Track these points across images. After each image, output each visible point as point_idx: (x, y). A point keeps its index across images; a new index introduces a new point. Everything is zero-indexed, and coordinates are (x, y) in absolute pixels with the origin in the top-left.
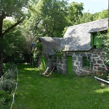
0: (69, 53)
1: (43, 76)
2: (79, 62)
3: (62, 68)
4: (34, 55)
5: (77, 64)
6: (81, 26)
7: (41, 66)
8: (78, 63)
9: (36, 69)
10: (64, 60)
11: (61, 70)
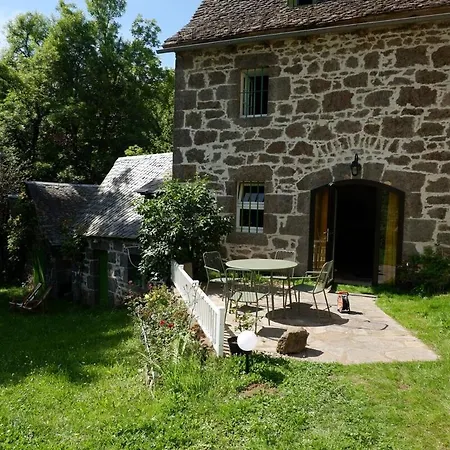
0: (100, 242)
1: (17, 310)
2: (122, 269)
3: (85, 286)
4: (10, 241)
5: (117, 273)
6: (148, 161)
7: (31, 279)
8: (119, 271)
9: (14, 289)
10: (89, 262)
11: (82, 293)
